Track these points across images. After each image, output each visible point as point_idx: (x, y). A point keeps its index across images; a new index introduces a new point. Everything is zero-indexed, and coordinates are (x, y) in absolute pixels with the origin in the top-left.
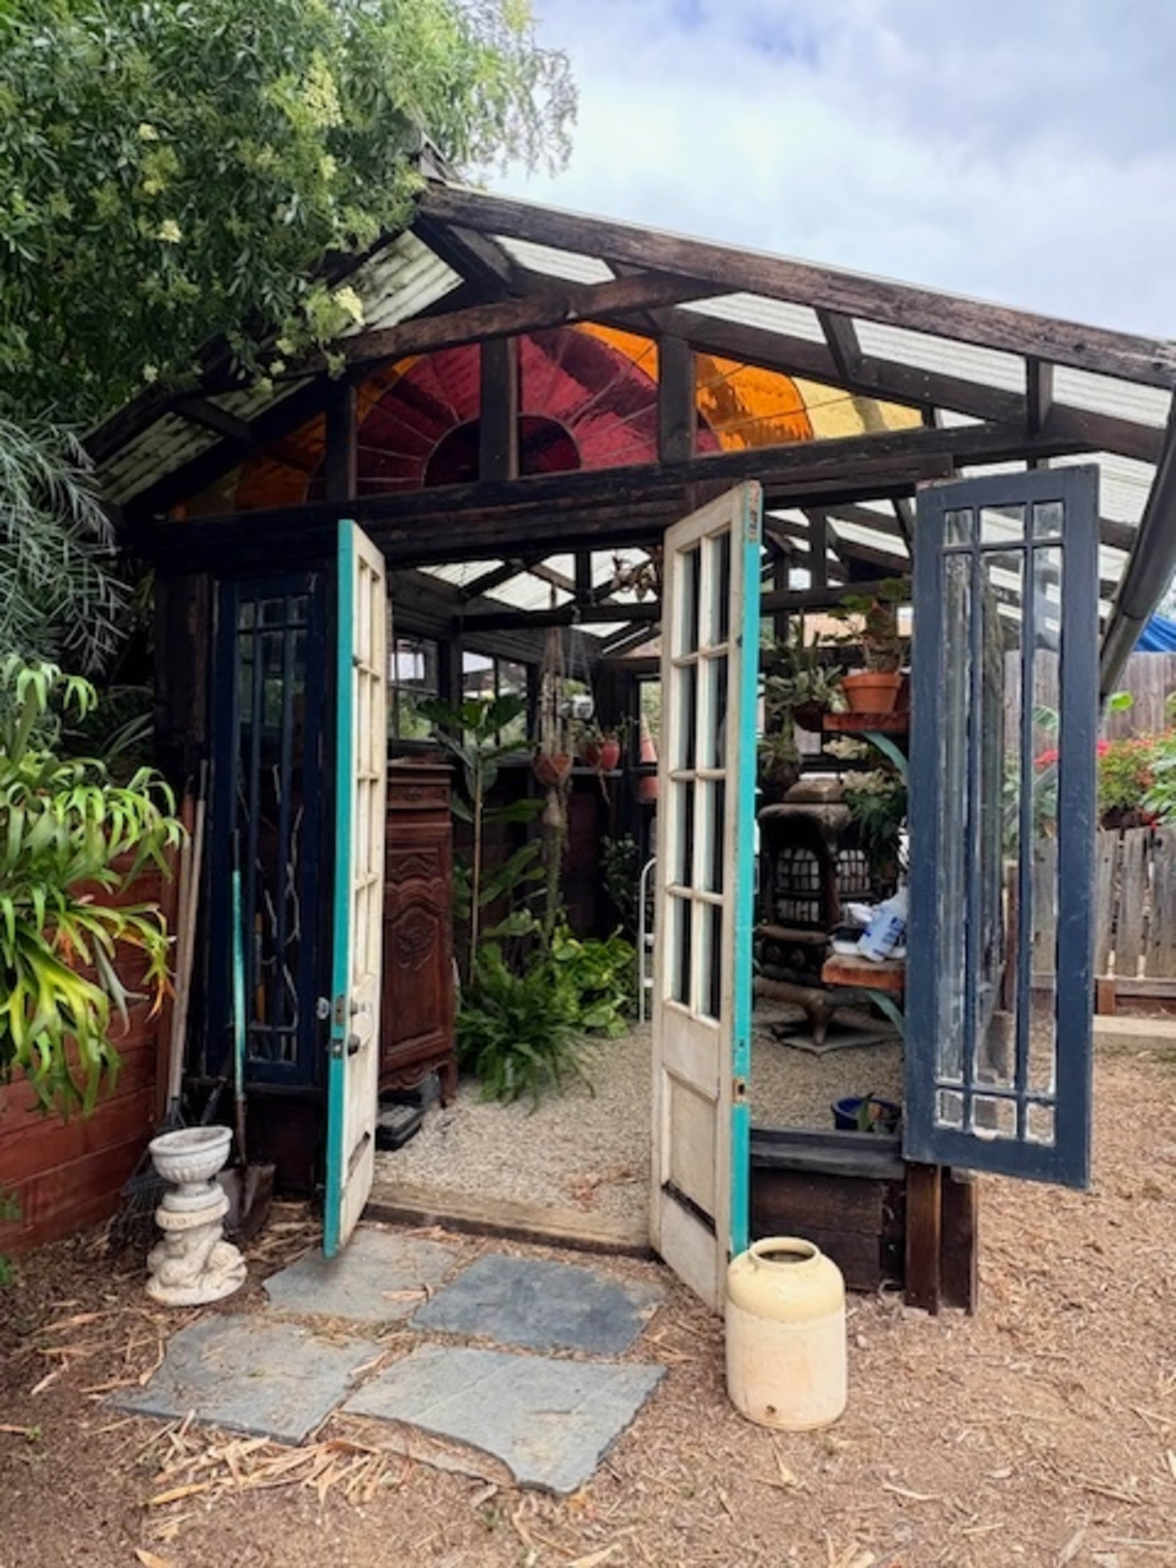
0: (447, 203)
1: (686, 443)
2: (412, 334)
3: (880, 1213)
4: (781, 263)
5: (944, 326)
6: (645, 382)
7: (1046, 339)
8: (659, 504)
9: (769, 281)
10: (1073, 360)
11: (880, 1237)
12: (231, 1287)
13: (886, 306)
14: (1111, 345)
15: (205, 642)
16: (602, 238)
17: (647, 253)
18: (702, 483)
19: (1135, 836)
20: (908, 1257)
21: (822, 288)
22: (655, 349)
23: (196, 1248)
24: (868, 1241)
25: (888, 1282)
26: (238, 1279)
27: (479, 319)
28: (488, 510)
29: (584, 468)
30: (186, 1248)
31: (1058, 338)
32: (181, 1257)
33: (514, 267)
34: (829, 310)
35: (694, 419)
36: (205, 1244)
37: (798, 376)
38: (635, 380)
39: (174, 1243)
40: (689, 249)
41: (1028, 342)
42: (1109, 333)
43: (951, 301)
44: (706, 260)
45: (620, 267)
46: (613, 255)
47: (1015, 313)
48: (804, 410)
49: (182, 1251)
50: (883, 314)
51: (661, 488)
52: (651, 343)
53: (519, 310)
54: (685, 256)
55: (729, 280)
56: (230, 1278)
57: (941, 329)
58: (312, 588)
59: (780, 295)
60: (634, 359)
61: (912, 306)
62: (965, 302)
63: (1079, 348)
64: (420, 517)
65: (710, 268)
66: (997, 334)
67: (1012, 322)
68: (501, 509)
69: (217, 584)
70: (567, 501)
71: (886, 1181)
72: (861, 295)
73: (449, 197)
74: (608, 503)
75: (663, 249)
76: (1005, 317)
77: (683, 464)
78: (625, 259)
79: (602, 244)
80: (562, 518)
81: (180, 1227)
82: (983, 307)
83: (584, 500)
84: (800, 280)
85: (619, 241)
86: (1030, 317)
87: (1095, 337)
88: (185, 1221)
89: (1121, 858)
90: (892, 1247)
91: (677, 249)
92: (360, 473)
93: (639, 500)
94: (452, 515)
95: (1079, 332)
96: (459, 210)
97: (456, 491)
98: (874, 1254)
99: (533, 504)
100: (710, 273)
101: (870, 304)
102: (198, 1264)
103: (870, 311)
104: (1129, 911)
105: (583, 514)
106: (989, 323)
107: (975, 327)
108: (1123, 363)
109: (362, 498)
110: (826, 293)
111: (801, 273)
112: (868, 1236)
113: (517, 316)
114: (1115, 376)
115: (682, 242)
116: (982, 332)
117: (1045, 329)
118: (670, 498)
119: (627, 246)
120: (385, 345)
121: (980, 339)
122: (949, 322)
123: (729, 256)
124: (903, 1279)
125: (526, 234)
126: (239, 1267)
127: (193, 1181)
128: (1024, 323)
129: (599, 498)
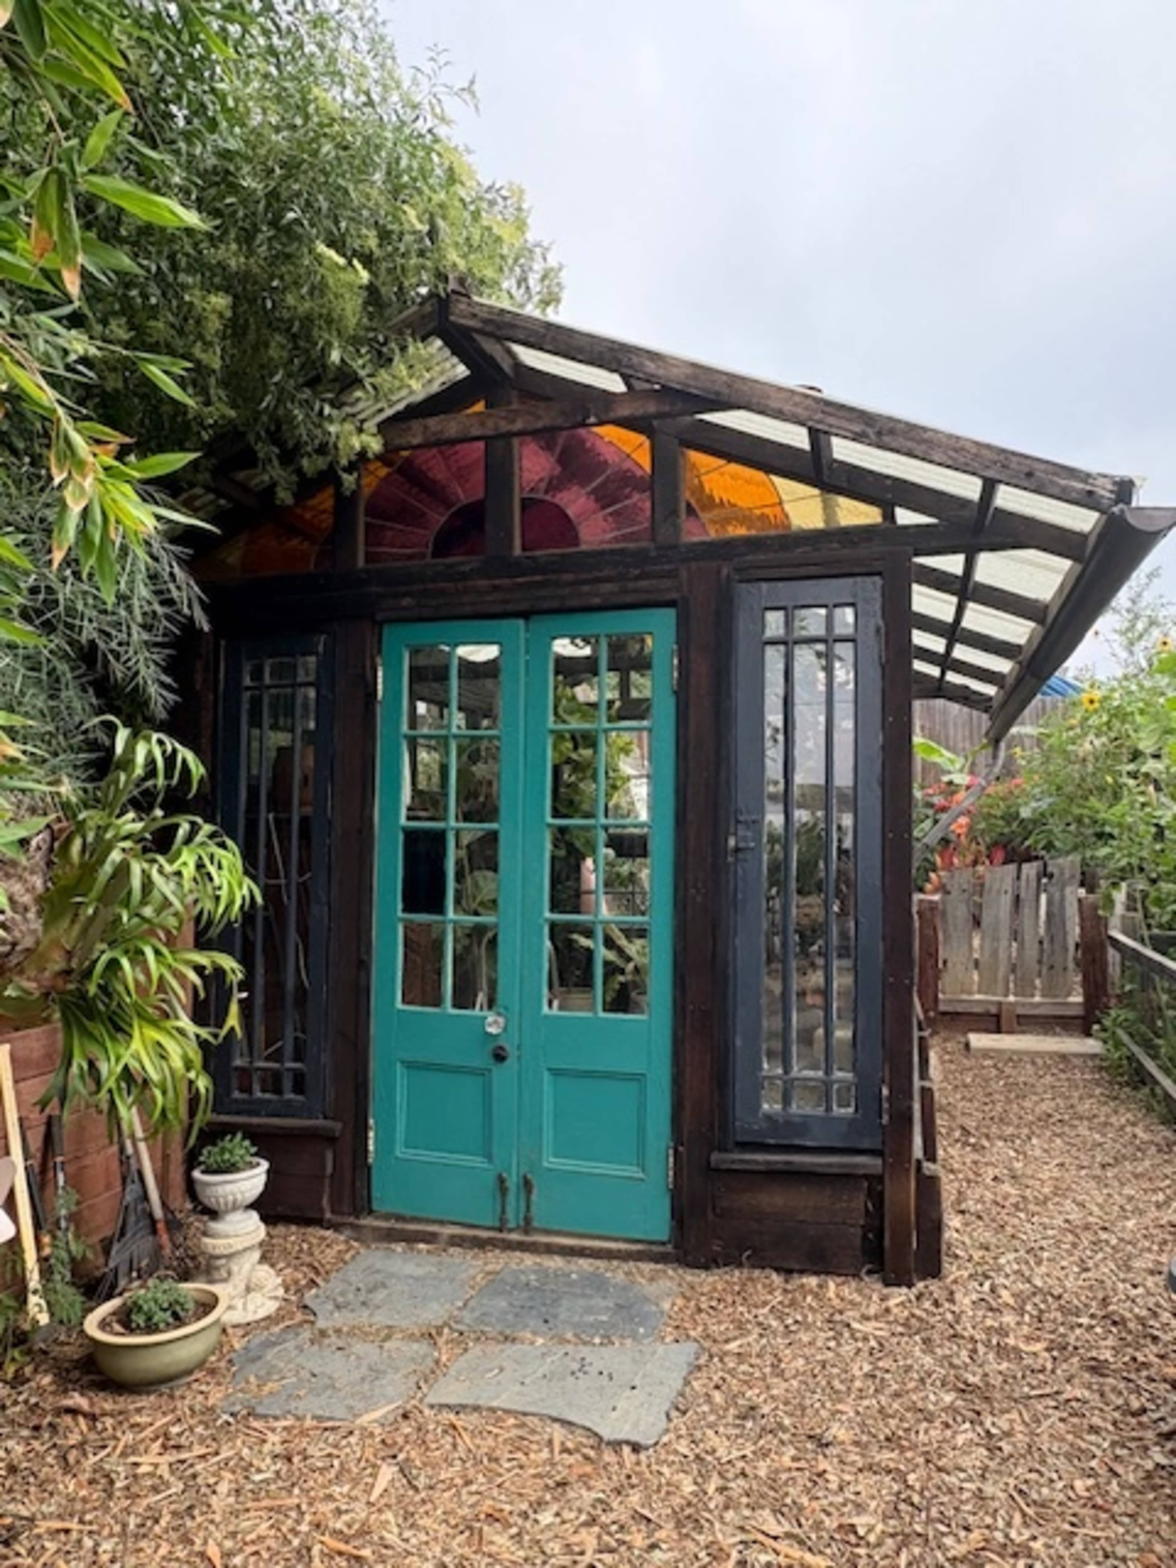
0: (474, 316)
1: (677, 528)
2: (439, 428)
3: (862, 1205)
4: (780, 389)
5: (919, 450)
6: (639, 473)
7: (1003, 466)
8: (654, 582)
9: (769, 402)
10: (1026, 484)
11: (863, 1227)
12: (270, 1307)
13: (870, 431)
14: (1055, 474)
15: (211, 697)
16: (620, 356)
17: (661, 372)
18: (694, 565)
19: (1030, 869)
20: (887, 1242)
21: (815, 411)
22: (647, 443)
23: (239, 1272)
24: (852, 1230)
25: (868, 1267)
26: (276, 1298)
27: (504, 418)
28: (497, 582)
29: (583, 547)
30: (229, 1273)
31: (1013, 466)
32: (225, 1280)
33: (518, 365)
34: (818, 430)
35: (683, 507)
36: (247, 1267)
37: (776, 474)
38: (628, 470)
39: (218, 1268)
40: (697, 371)
41: (987, 467)
42: (1055, 465)
43: (924, 429)
44: (713, 382)
45: (633, 382)
46: (629, 372)
47: (977, 444)
48: (780, 503)
49: (225, 1275)
50: (867, 436)
51: (658, 568)
52: (642, 438)
53: (541, 412)
54: (696, 378)
55: (733, 400)
56: (271, 1298)
57: (917, 453)
58: (321, 649)
59: (778, 415)
60: (628, 451)
61: (892, 432)
62: (936, 431)
63: (1029, 475)
64: (430, 586)
65: (717, 388)
66: (962, 460)
67: (974, 450)
68: (506, 581)
69: (223, 643)
70: (568, 577)
71: (866, 1177)
72: (848, 420)
73: (476, 310)
74: (608, 580)
75: (675, 371)
76: (968, 446)
77: (674, 547)
78: (641, 375)
79: (619, 362)
80: (567, 591)
81: (226, 1252)
82: (950, 436)
83: (585, 576)
84: (796, 405)
85: (635, 360)
86: (988, 447)
87: (1043, 467)
88: (230, 1246)
89: (1019, 888)
90: (871, 1236)
91: (689, 371)
92: (367, 544)
93: (637, 578)
94: (460, 585)
95: (1028, 462)
96: (486, 322)
97: (462, 563)
98: (858, 1241)
99: (538, 578)
100: (718, 393)
101: (857, 428)
102: (242, 1287)
103: (856, 433)
104: (1027, 937)
105: (586, 588)
106: (956, 450)
107: (945, 453)
108: (1064, 489)
109: (370, 566)
110: (819, 416)
111: (797, 399)
112: (852, 1226)
113: (539, 417)
114: (1059, 498)
115: (694, 365)
116: (950, 457)
117: (1002, 457)
118: (663, 577)
119: (641, 364)
120: (414, 436)
121: (950, 463)
122: (924, 447)
123: (733, 379)
124: (882, 1263)
125: (549, 347)
126: (276, 1288)
127: (235, 1208)
128: (984, 452)
129: (600, 574)
